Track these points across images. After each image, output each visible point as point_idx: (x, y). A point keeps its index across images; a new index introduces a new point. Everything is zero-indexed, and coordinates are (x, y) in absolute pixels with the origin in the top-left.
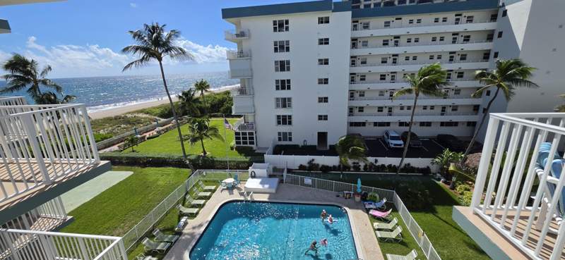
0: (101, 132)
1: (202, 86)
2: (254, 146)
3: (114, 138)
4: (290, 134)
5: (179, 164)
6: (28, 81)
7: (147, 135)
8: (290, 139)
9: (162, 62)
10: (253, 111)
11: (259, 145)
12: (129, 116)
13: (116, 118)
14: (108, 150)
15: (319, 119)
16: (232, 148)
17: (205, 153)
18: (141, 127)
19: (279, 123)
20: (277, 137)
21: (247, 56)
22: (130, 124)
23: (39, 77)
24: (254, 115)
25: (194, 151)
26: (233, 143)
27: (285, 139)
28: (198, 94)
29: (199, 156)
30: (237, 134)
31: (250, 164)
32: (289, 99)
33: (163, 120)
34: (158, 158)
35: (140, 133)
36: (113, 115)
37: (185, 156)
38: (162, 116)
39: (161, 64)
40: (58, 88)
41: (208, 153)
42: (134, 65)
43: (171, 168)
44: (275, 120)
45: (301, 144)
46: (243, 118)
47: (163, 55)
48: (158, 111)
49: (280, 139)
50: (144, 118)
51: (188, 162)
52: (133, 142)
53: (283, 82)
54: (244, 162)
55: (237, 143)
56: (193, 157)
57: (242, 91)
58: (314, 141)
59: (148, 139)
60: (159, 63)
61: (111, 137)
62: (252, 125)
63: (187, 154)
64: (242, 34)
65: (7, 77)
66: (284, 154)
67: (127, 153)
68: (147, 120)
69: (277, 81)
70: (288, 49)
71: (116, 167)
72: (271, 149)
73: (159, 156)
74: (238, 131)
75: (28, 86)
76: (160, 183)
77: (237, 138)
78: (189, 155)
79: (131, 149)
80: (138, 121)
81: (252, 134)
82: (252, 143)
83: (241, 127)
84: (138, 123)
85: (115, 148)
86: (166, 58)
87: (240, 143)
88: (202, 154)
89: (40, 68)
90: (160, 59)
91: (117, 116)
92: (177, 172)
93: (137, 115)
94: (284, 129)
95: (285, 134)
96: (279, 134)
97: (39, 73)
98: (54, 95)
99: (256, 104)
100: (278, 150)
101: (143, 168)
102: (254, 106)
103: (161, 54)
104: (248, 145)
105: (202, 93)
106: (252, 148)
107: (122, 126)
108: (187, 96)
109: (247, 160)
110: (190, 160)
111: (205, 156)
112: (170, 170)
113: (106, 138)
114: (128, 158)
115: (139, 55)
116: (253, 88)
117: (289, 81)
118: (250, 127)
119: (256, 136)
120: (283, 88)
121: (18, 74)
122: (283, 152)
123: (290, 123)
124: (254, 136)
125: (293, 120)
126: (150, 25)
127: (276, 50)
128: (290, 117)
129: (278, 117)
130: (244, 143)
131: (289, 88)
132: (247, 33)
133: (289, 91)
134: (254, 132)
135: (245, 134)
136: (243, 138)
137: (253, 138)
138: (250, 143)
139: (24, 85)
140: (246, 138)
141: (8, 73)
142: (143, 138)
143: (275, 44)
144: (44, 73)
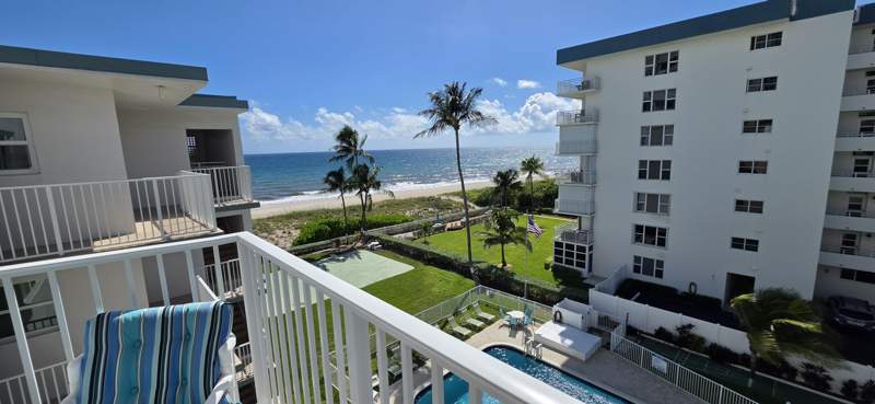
0: (408, 214)
1: (531, 166)
2: (584, 271)
3: (415, 222)
4: (660, 264)
5: (463, 270)
6: (350, 151)
7: (449, 225)
8: (660, 274)
9: (459, 131)
10: (589, 211)
11: (595, 272)
13: (430, 199)
14: (403, 235)
15: (734, 246)
16: (547, 267)
17: (504, 264)
18: (448, 214)
19: (638, 239)
20: (631, 263)
21: (591, 119)
22: (438, 208)
23: (358, 148)
24: (592, 218)
25: (490, 257)
26: (551, 259)
27: (648, 272)
28: (522, 177)
29: (492, 267)
30: (558, 244)
32: (666, 198)
33: (477, 208)
34: (444, 257)
35: (444, 221)
36: (427, 195)
37: (471, 262)
38: (479, 203)
39: (457, 134)
40: (372, 160)
41: (508, 265)
43: (454, 273)
44: (630, 233)
45: (683, 287)
46: (576, 221)
47: (461, 122)
48: (477, 196)
49: (637, 269)
50: (458, 203)
51: (473, 270)
52: (426, 230)
53: (655, 164)
55: (556, 259)
56: (483, 266)
57: (576, 178)
58: (718, 291)
59: (449, 230)
60: (454, 132)
61: (413, 221)
62: (584, 234)
63: (473, 259)
64: (586, 85)
65: (337, 147)
66: (636, 301)
67: (418, 244)
68: (459, 205)
69: (643, 163)
70: (671, 105)
71: (401, 257)
72: (612, 282)
73: (446, 255)
74: (560, 240)
75: (350, 156)
76: (434, 289)
77: (557, 252)
78: (477, 262)
79: (423, 239)
80: (447, 206)
81: (583, 249)
82: (583, 266)
83: (567, 235)
85: (410, 234)
86: (463, 125)
87: (560, 260)
88: (500, 265)
89: (360, 137)
90: (457, 128)
91: (431, 197)
92: (459, 282)
93: (451, 198)
94: (650, 252)
95: (649, 262)
96: (637, 259)
97: (359, 142)
99: (598, 200)
100: (626, 289)
101: (426, 265)
102: (593, 202)
103: (458, 121)
104: (575, 268)
105: (530, 176)
106: (580, 273)
107: (430, 209)
108: (504, 179)
110: (480, 270)
111: (502, 269)
112: (453, 276)
113: (407, 221)
114: (415, 249)
116: (596, 173)
117: (667, 164)
118: (581, 238)
119: (591, 256)
120: (654, 176)
121: (344, 145)
122: (638, 294)
123: (662, 243)
124: (587, 254)
125: (670, 238)
126: (450, 85)
127: (646, 107)
128: (663, 232)
129: (639, 228)
130: (568, 262)
131: (666, 176)
132: (594, 82)
133: (666, 182)
134: (587, 247)
135: (571, 247)
136: (568, 254)
137: (583, 257)
138: (579, 265)
139: (346, 156)
140: (571, 255)
141: (338, 143)
142: (443, 228)
143: (647, 95)
144: (363, 143)
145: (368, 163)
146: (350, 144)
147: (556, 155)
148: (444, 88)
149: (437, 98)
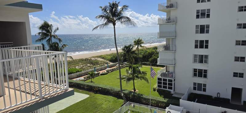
0: (77, 67)
1: (138, 42)
2: (172, 91)
3: (83, 72)
4: (205, 85)
5: (117, 95)
6: (48, 35)
7: (101, 72)
8: (205, 90)
9: (115, 26)
10: (174, 63)
11: (177, 91)
12: (93, 59)
13: (86, 60)
14: (78, 79)
15: (234, 76)
16: (154, 90)
17: (135, 90)
18: (98, 67)
19: (195, 75)
20: (192, 86)
21: (174, 22)
22: (92, 64)
23: (52, 34)
24: (174, 67)
25: (128, 87)
26: (156, 86)
27: (200, 89)
28: (135, 48)
29: (131, 92)
30: (159, 79)
31: (167, 105)
32: (206, 57)
33: (111, 63)
34: (105, 88)
35: (97, 70)
36: (84, 58)
37: (122, 90)
38: (112, 61)
39: (114, 27)
40: (60, 40)
41: (137, 90)
42: (99, 28)
43: (111, 97)
44: (191, 73)
45: (214, 95)
46: (165, 68)
47: (116, 22)
48: (109, 57)
49: (195, 88)
50: (101, 61)
51: (122, 95)
52: (92, 76)
53: (202, 42)
54: (163, 102)
55: (159, 86)
56: (126, 92)
57: (167, 48)
58: (227, 94)
59: (101, 75)
60: (113, 26)
61: (81, 71)
62: (172, 74)
63: (123, 89)
64: (171, 6)
65: (39, 33)
66: (197, 102)
67: (88, 83)
68: (102, 62)
69: (196, 41)
70: (208, 16)
71: (81, 90)
72: (186, 95)
73: (106, 87)
74: (160, 77)
75: (47, 38)
76: (104, 106)
77: (159, 83)
78: (124, 90)
79: (90, 80)
80: (97, 63)
81: (171, 81)
82: (171, 88)
83: (163, 75)
84: (97, 64)
85: (82, 78)
86: (118, 23)
87: (160, 87)
88: (133, 91)
89: (54, 28)
90: (114, 24)
91: (86, 59)
92: (115, 101)
93: (97, 59)
94: (200, 80)
95: (200, 85)
96: (195, 84)
97: (53, 31)
98: (58, 44)
100: (192, 97)
101: (96, 94)
102: (175, 59)
103: (115, 21)
104: (167, 89)
105: (138, 47)
106: (170, 92)
107: (88, 65)
108: (128, 49)
109: (166, 100)
110: (124, 94)
111: (134, 93)
112: (111, 98)
113: (78, 71)
114: (88, 86)
115: (104, 21)
116: (175, 46)
117: (207, 42)
118: (170, 76)
119: (174, 83)
120: (201, 47)
121: (44, 32)
122: (197, 100)
123: (205, 76)
124: (173, 83)
125: (209, 74)
126: (112, 3)
127: (198, 17)
128: (206, 71)
129: (195, 70)
130: (164, 87)
131: (207, 47)
132: (175, 4)
133: (206, 49)
134: (173, 80)
135: (166, 80)
136: (164, 83)
137: (171, 85)
138: (169, 88)
139: (45, 38)
140: (166, 84)
141: (40, 31)
142: (98, 74)
143: (198, 12)
144: (55, 31)
145: (58, 41)
146: (48, 31)
147: (158, 38)
148: (108, 5)
149: (105, 10)
